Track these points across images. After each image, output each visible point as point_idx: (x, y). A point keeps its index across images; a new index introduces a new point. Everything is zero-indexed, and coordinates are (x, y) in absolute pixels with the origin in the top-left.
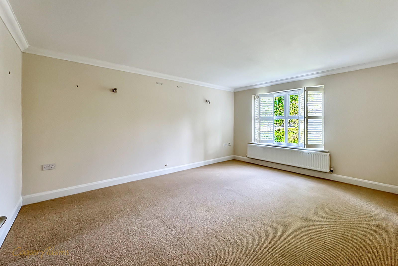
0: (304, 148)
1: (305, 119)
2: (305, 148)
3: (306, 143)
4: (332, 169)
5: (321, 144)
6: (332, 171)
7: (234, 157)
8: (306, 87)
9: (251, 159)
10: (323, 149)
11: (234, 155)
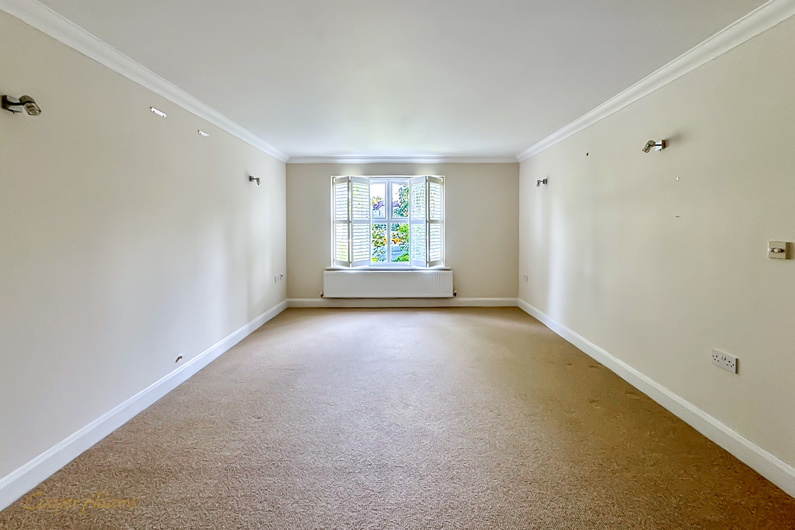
0: (426, 267)
1: (428, 223)
2: (428, 268)
3: (428, 260)
4: (455, 292)
5: (440, 259)
6: (455, 294)
7: (289, 302)
8: (429, 177)
9: (330, 300)
10: (442, 266)
11: (288, 297)
